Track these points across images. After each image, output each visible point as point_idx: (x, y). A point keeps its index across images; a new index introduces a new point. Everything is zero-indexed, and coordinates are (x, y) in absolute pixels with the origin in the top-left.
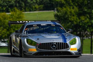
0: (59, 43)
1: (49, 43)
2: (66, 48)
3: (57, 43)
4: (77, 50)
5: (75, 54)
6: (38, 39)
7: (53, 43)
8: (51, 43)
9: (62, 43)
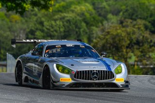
0: (101, 71)
1: (89, 71)
2: (111, 78)
3: (99, 71)
4: (123, 81)
5: (121, 86)
6: (72, 65)
7: (94, 71)
8: (91, 71)
9: (106, 71)
